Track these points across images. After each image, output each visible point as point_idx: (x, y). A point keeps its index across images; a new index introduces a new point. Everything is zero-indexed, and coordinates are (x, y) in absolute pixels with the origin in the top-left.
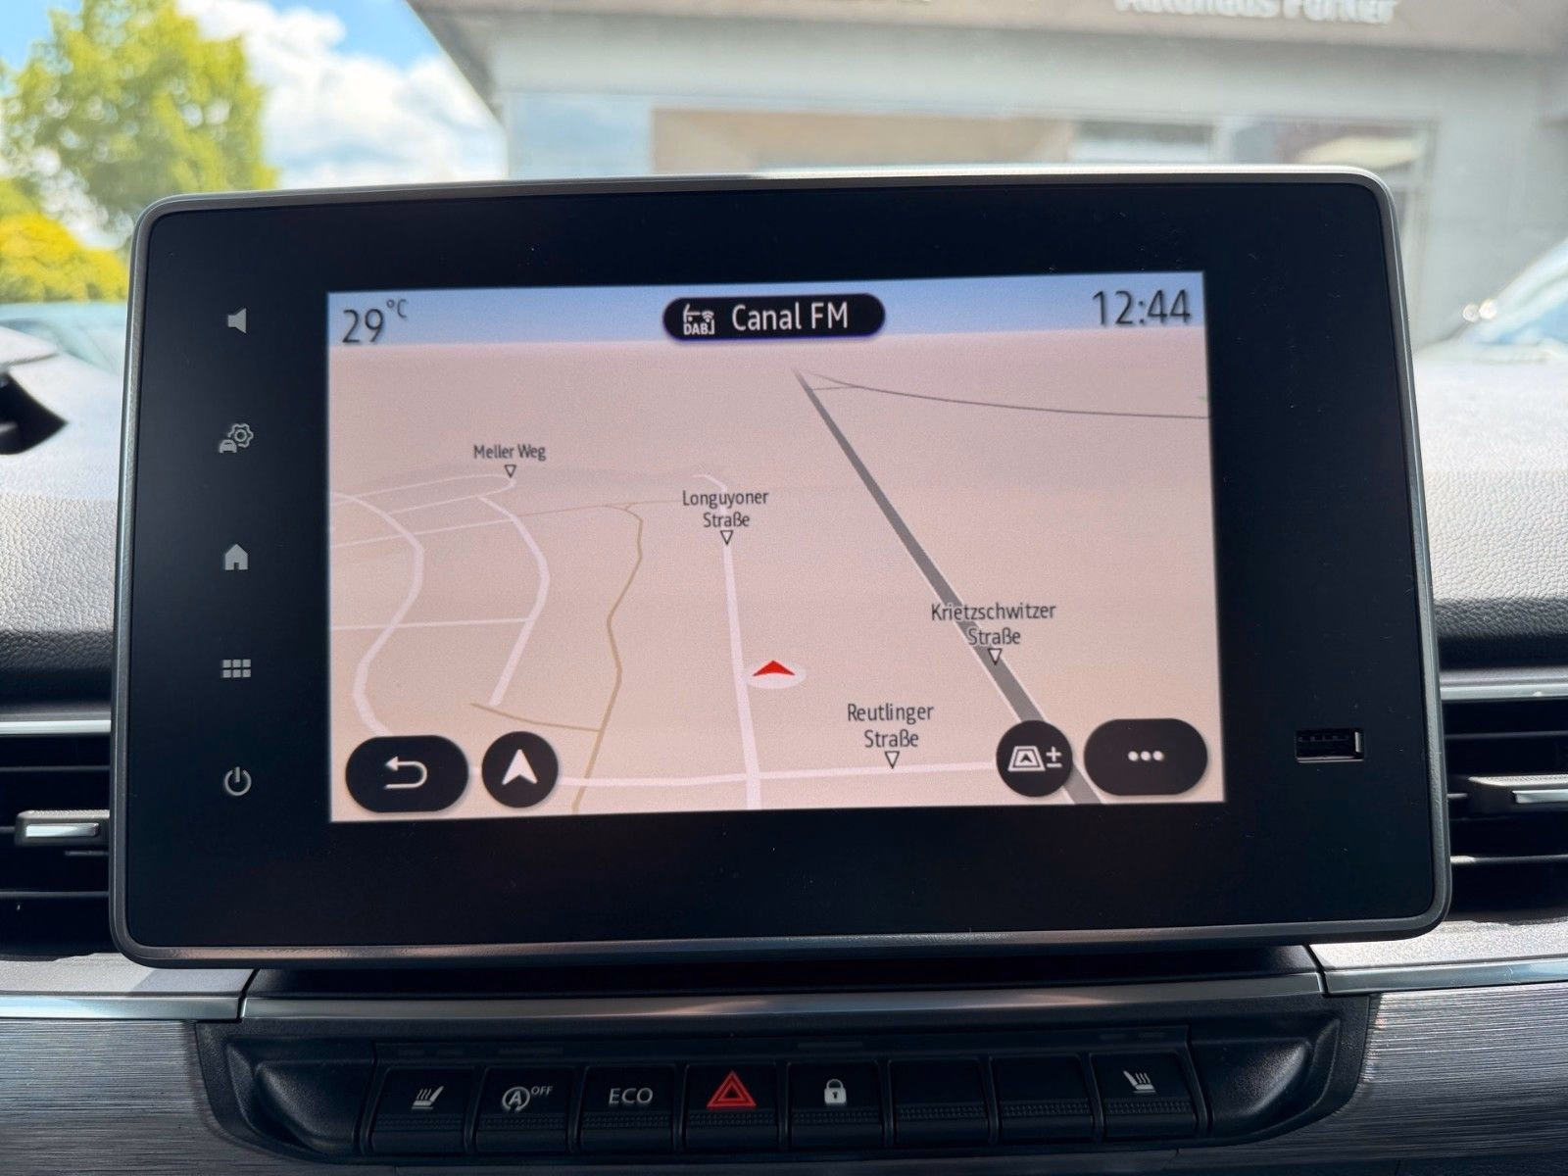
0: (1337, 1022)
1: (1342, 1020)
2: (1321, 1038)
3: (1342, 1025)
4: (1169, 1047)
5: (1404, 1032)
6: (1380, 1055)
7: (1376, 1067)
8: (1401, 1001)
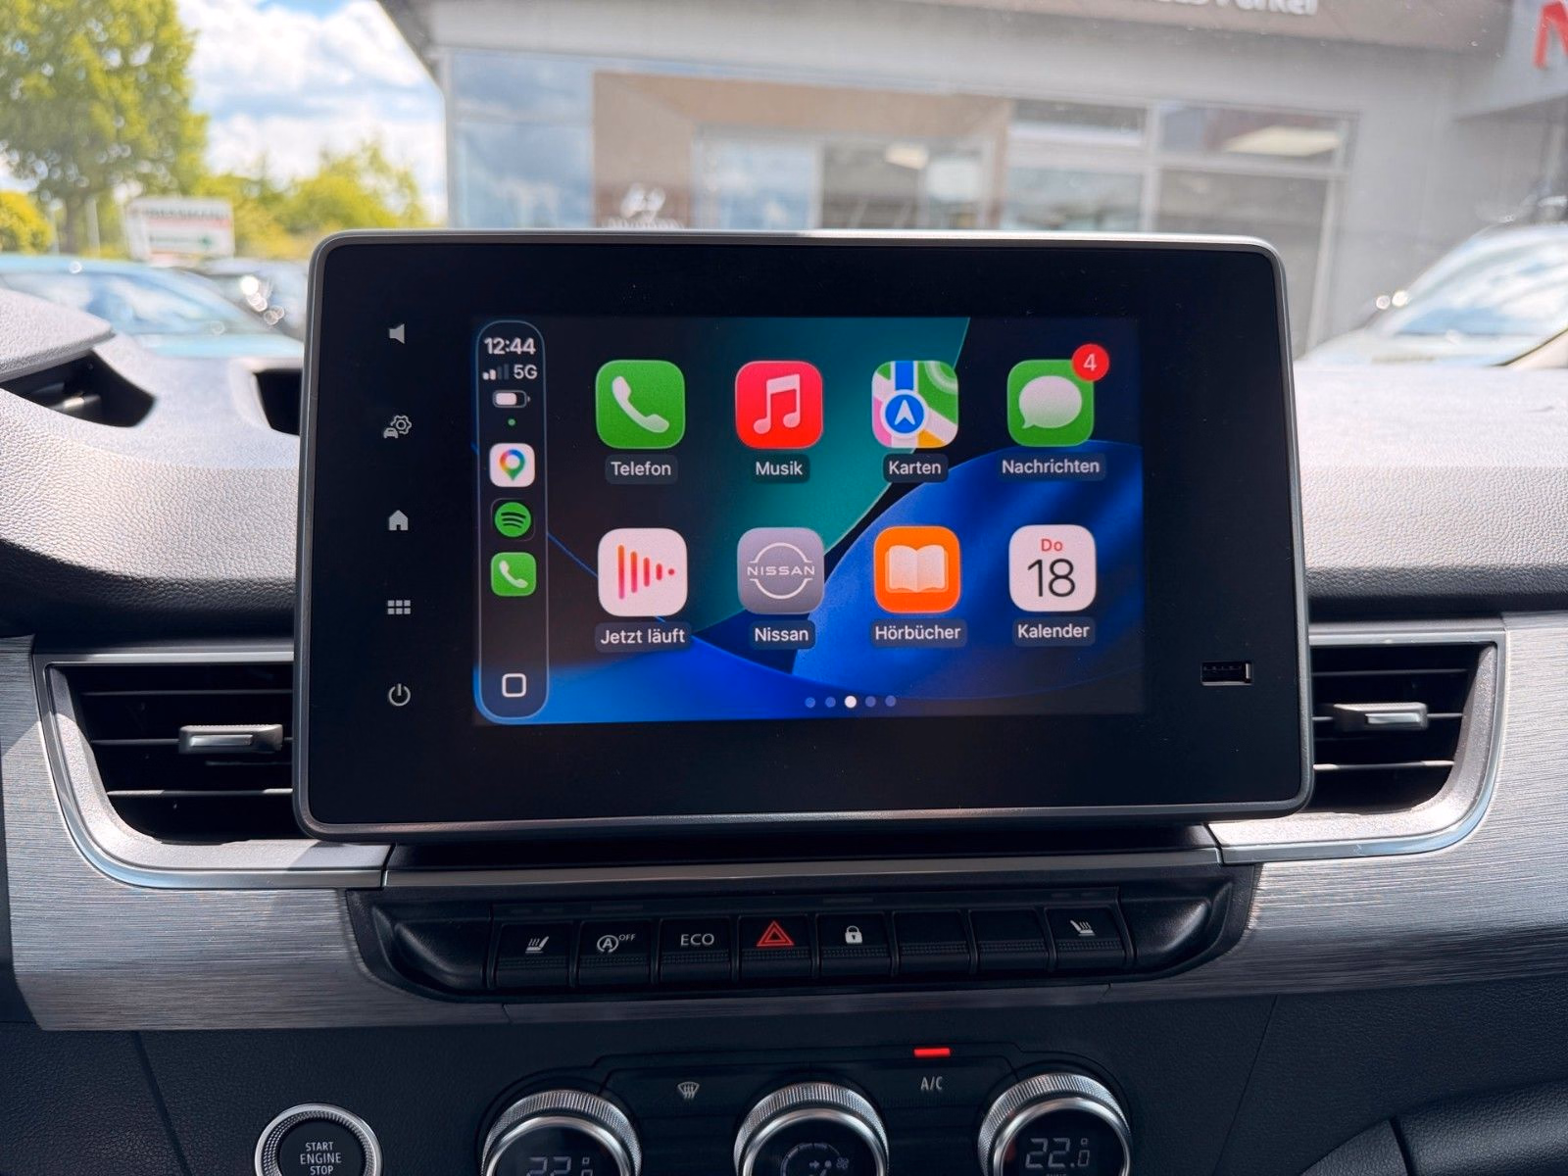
0: (1230, 885)
1: (1234, 883)
2: (1218, 898)
3: (1233, 887)
4: (1104, 903)
5: (1280, 892)
6: (1262, 909)
7: (1258, 918)
8: (1277, 869)
